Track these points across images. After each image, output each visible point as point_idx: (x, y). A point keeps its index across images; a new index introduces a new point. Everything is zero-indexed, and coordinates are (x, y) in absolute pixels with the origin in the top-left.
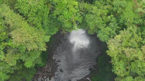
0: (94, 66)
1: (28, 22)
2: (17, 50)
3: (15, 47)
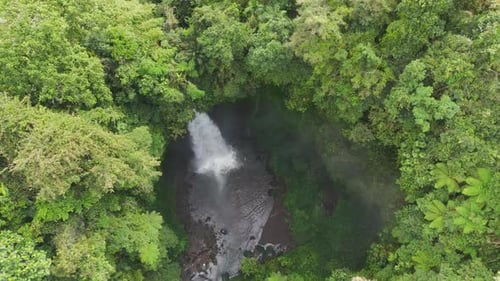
1: (47, 103)
2: (86, 225)
3: (70, 213)
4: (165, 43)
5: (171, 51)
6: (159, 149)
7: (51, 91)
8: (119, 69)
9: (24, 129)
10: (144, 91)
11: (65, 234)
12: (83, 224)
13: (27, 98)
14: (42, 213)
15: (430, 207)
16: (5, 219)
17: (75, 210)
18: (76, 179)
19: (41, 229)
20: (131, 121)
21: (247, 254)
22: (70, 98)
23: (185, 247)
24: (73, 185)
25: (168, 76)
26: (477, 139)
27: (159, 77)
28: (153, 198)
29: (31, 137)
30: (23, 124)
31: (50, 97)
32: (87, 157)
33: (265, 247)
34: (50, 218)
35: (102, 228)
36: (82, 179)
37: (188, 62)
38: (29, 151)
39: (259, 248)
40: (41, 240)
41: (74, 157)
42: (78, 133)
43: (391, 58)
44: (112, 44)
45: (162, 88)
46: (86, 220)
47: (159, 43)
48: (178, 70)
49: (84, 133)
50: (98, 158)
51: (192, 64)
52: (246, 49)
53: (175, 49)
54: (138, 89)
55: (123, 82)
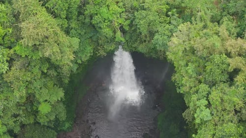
1: (47, 8)
2: (27, 67)
3: (26, 55)
4: (121, 4)
5: (120, 10)
6: (86, 55)
7: (51, 5)
8: (87, 6)
9: (33, 14)
10: (94, 22)
11: (18, 63)
12: (27, 65)
13: (41, 2)
14: (17, 48)
16: (4, 41)
17: (28, 56)
18: (38, 43)
19: (11, 55)
20: (80, 32)
22: (56, 11)
24: (35, 45)
25: (111, 21)
27: (105, 19)
29: (34, 18)
30: (34, 12)
31: (49, 7)
32: (47, 37)
34: (18, 52)
35: (32, 73)
36: (40, 45)
37: (126, 19)
38: (30, 23)
40: (9, 59)
41: (42, 34)
45: (103, 25)
46: (29, 64)
47: (117, 3)
48: (118, 21)
49: (52, 28)
50: (50, 40)
51: (128, 22)
52: (156, 32)
53: (124, 10)
54: (91, 19)
55: (86, 12)
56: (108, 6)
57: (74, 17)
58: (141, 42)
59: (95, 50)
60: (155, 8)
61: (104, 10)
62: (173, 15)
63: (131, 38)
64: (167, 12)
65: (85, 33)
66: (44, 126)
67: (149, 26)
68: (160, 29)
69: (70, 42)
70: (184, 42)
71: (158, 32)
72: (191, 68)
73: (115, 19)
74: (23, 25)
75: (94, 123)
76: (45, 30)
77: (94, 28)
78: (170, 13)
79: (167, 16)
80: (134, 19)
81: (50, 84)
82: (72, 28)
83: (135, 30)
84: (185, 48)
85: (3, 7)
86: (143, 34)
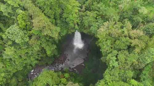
0: (86, 58)
1: (44, 13)
2: (39, 38)
3: (37, 34)
4: (77, 14)
5: (77, 16)
6: (64, 33)
8: (64, 14)
10: (67, 21)
11: (34, 37)
13: (42, 11)
14: (33, 31)
15: (102, 82)
16: (27, 28)
19: (31, 33)
20: (61, 25)
21: (70, 68)
22: (49, 15)
23: (59, 57)
25: (73, 21)
26: (118, 75)
27: (71, 20)
28: (57, 42)
29: (38, 18)
30: (38, 15)
33: (74, 69)
34: (33, 33)
35: (41, 41)
37: (79, 20)
38: (36, 20)
39: (73, 69)
40: (30, 35)
42: (46, 22)
43: (115, 47)
44: (65, 9)
45: (70, 22)
46: (40, 37)
47: (76, 13)
48: (76, 21)
49: (47, 23)
50: (46, 28)
51: (80, 21)
52: (91, 26)
53: (79, 16)
54: (66, 20)
55: (63, 17)
56: (72, 14)
57: (58, 19)
58: (85, 29)
59: (68, 31)
60: (91, 15)
61: (71, 16)
62: (99, 18)
63: (81, 27)
64: (96, 17)
65: (63, 25)
66: (50, 57)
67: (89, 23)
68: (93, 24)
69: (56, 29)
70: (106, 30)
71: (92, 25)
72: (109, 42)
73: (75, 20)
74: (33, 21)
75: (67, 55)
76: (43, 23)
77: (67, 23)
78: (97, 18)
79: (96, 19)
80: (82, 20)
81: (50, 44)
82: (58, 23)
83: (82, 25)
84: (107, 34)
85: (24, 12)
86: (86, 26)
